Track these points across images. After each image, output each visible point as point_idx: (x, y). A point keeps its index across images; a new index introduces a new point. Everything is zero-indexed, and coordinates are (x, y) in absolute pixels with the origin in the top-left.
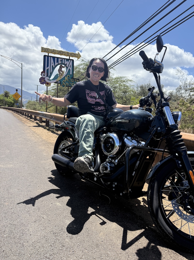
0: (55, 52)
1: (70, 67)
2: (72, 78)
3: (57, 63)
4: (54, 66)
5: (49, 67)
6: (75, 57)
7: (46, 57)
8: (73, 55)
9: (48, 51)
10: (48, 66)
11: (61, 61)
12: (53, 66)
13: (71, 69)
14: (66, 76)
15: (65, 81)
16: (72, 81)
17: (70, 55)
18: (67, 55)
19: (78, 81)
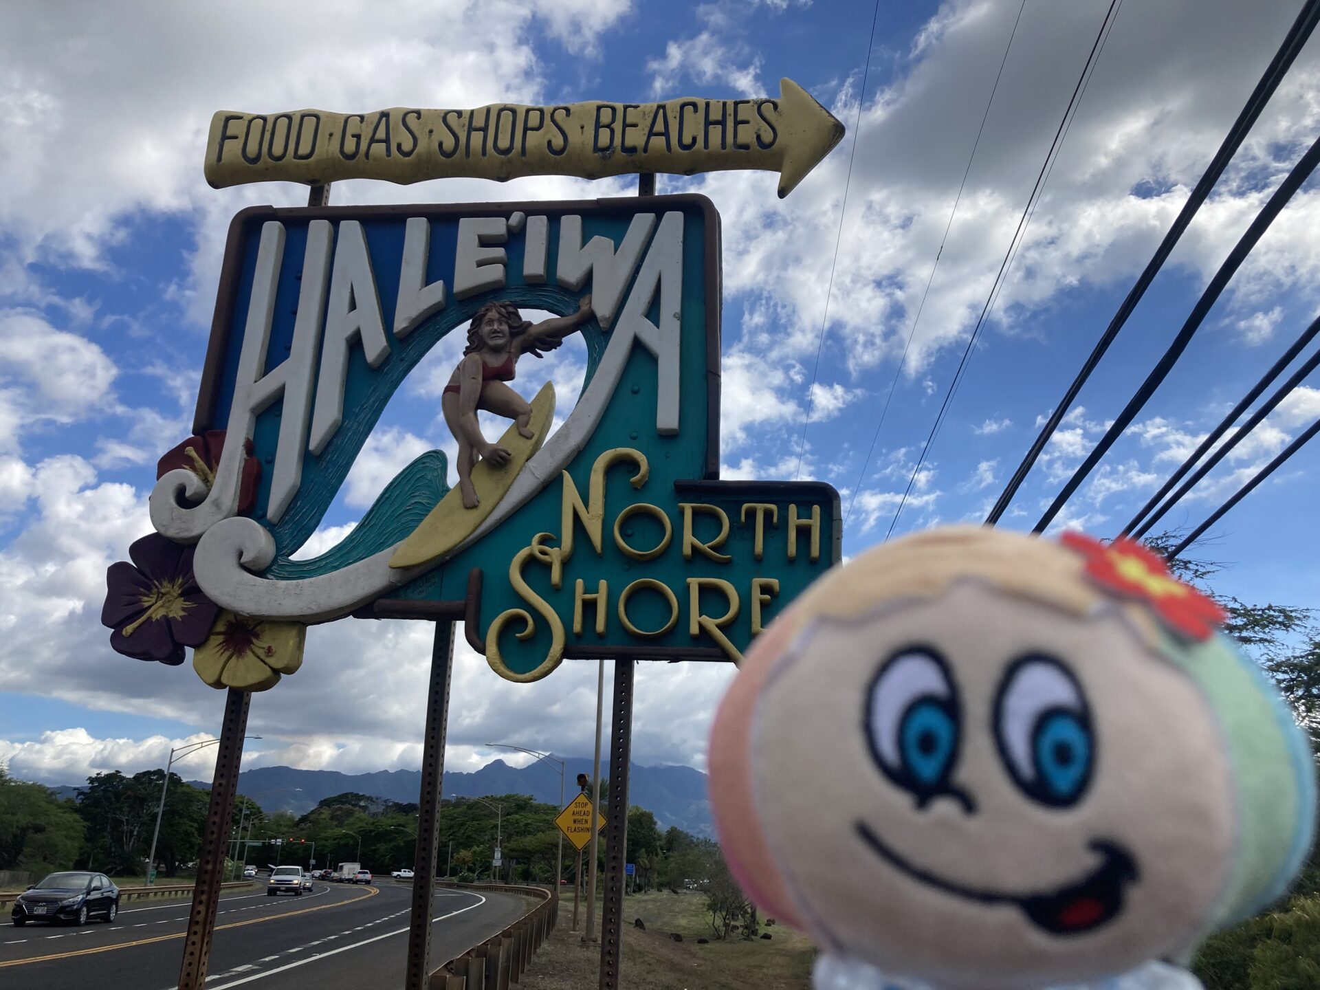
0: (400, 138)
2: (684, 491)
3: (434, 294)
4: (375, 346)
6: (738, 149)
7: (275, 232)
8: (695, 128)
9: (306, 151)
11: (500, 252)
13: (664, 339)
14: (578, 461)
15: (555, 556)
16: (689, 539)
17: (651, 133)
18: (596, 149)
19: (815, 522)
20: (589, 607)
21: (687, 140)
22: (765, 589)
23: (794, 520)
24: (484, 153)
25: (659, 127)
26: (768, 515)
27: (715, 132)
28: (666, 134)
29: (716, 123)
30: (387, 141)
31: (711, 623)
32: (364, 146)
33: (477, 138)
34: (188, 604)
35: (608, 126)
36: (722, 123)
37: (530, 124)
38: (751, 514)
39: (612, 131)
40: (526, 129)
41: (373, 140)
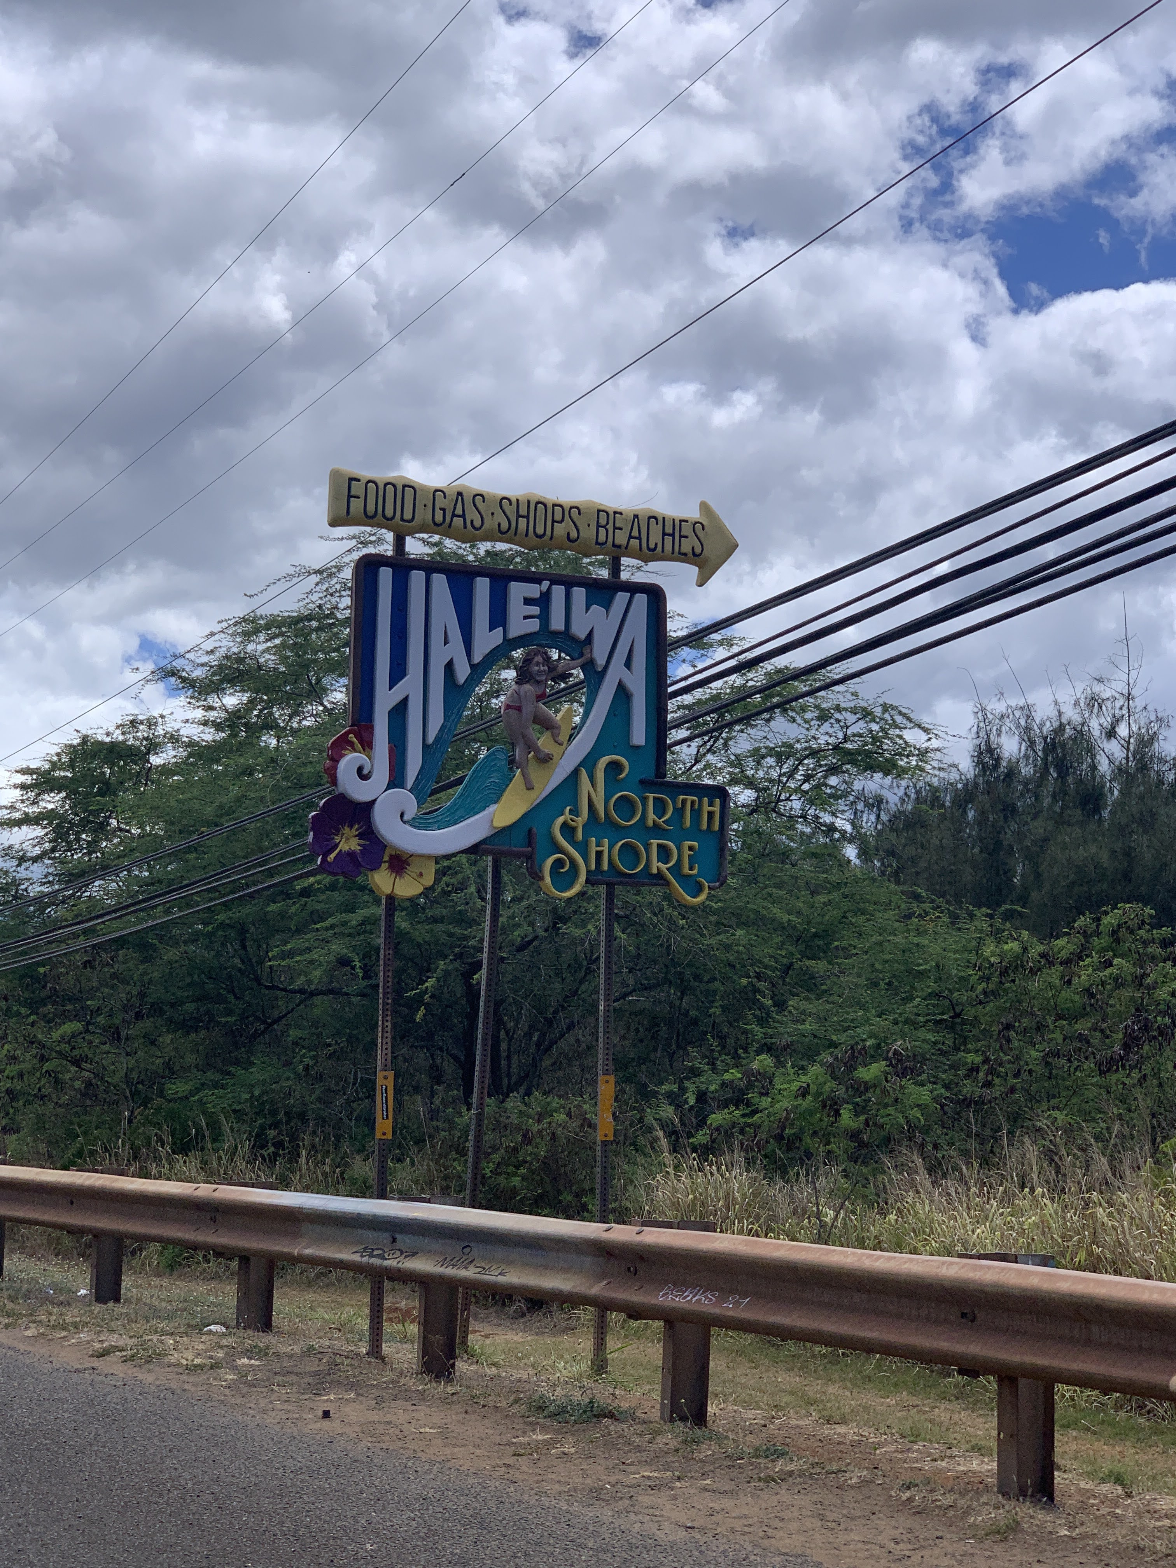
0: (472, 515)
1: (628, 664)
2: (646, 784)
3: (496, 637)
4: (462, 673)
5: (411, 684)
6: (683, 557)
7: (385, 575)
8: (655, 537)
9: (408, 515)
10: (398, 672)
11: (535, 610)
12: (449, 667)
13: (637, 684)
14: (589, 762)
15: (580, 821)
16: (651, 817)
17: (630, 537)
18: (597, 543)
19: (717, 809)
20: (599, 854)
21: (652, 546)
22: (691, 848)
23: (706, 808)
24: (527, 535)
25: (635, 533)
26: (693, 802)
27: (668, 540)
28: (639, 538)
29: (669, 535)
30: (463, 516)
31: (663, 867)
32: (448, 519)
33: (522, 522)
34: (362, 842)
35: (604, 527)
36: (673, 535)
37: (556, 518)
38: (684, 802)
39: (607, 531)
40: (553, 521)
41: (454, 515)
